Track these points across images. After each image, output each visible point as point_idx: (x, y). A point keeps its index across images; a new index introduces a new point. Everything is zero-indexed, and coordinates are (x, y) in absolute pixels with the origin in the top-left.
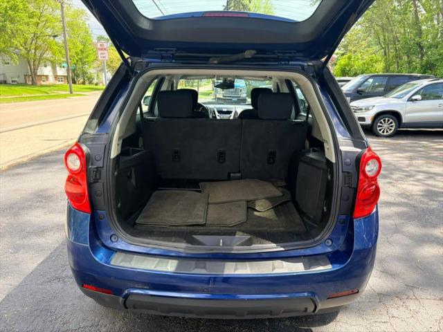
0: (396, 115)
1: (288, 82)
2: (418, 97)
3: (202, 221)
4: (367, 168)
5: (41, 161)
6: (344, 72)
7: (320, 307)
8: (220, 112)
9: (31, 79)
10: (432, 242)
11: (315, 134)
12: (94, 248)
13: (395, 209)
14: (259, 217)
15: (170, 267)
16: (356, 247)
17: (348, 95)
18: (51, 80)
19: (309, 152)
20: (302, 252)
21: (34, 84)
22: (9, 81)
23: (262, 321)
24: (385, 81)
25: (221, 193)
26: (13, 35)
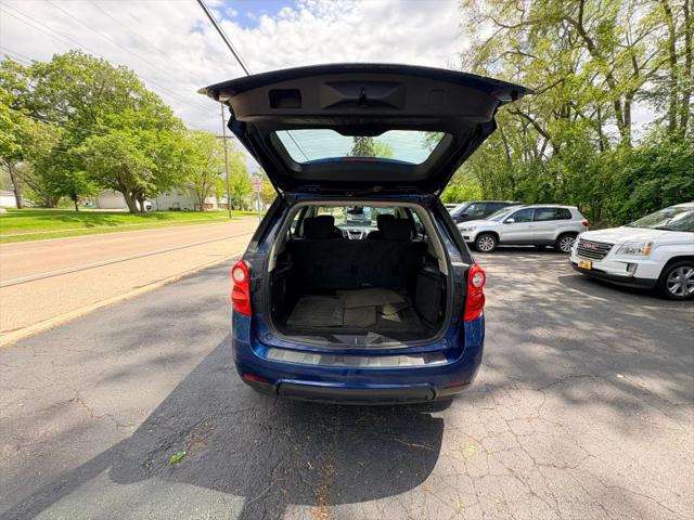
0: (494, 235)
1: (407, 210)
2: (512, 220)
3: (340, 323)
4: (474, 280)
5: (207, 273)
6: (451, 200)
7: (437, 395)
8: (352, 233)
9: (200, 206)
10: (529, 341)
11: (431, 252)
12: (254, 345)
13: (497, 313)
14: (386, 320)
15: (315, 360)
16: (467, 344)
17: (455, 218)
18: (215, 207)
19: (425, 265)
20: (422, 349)
21: (202, 210)
22: (182, 208)
23: (389, 407)
24: (484, 208)
25: (356, 299)
26: (187, 173)
